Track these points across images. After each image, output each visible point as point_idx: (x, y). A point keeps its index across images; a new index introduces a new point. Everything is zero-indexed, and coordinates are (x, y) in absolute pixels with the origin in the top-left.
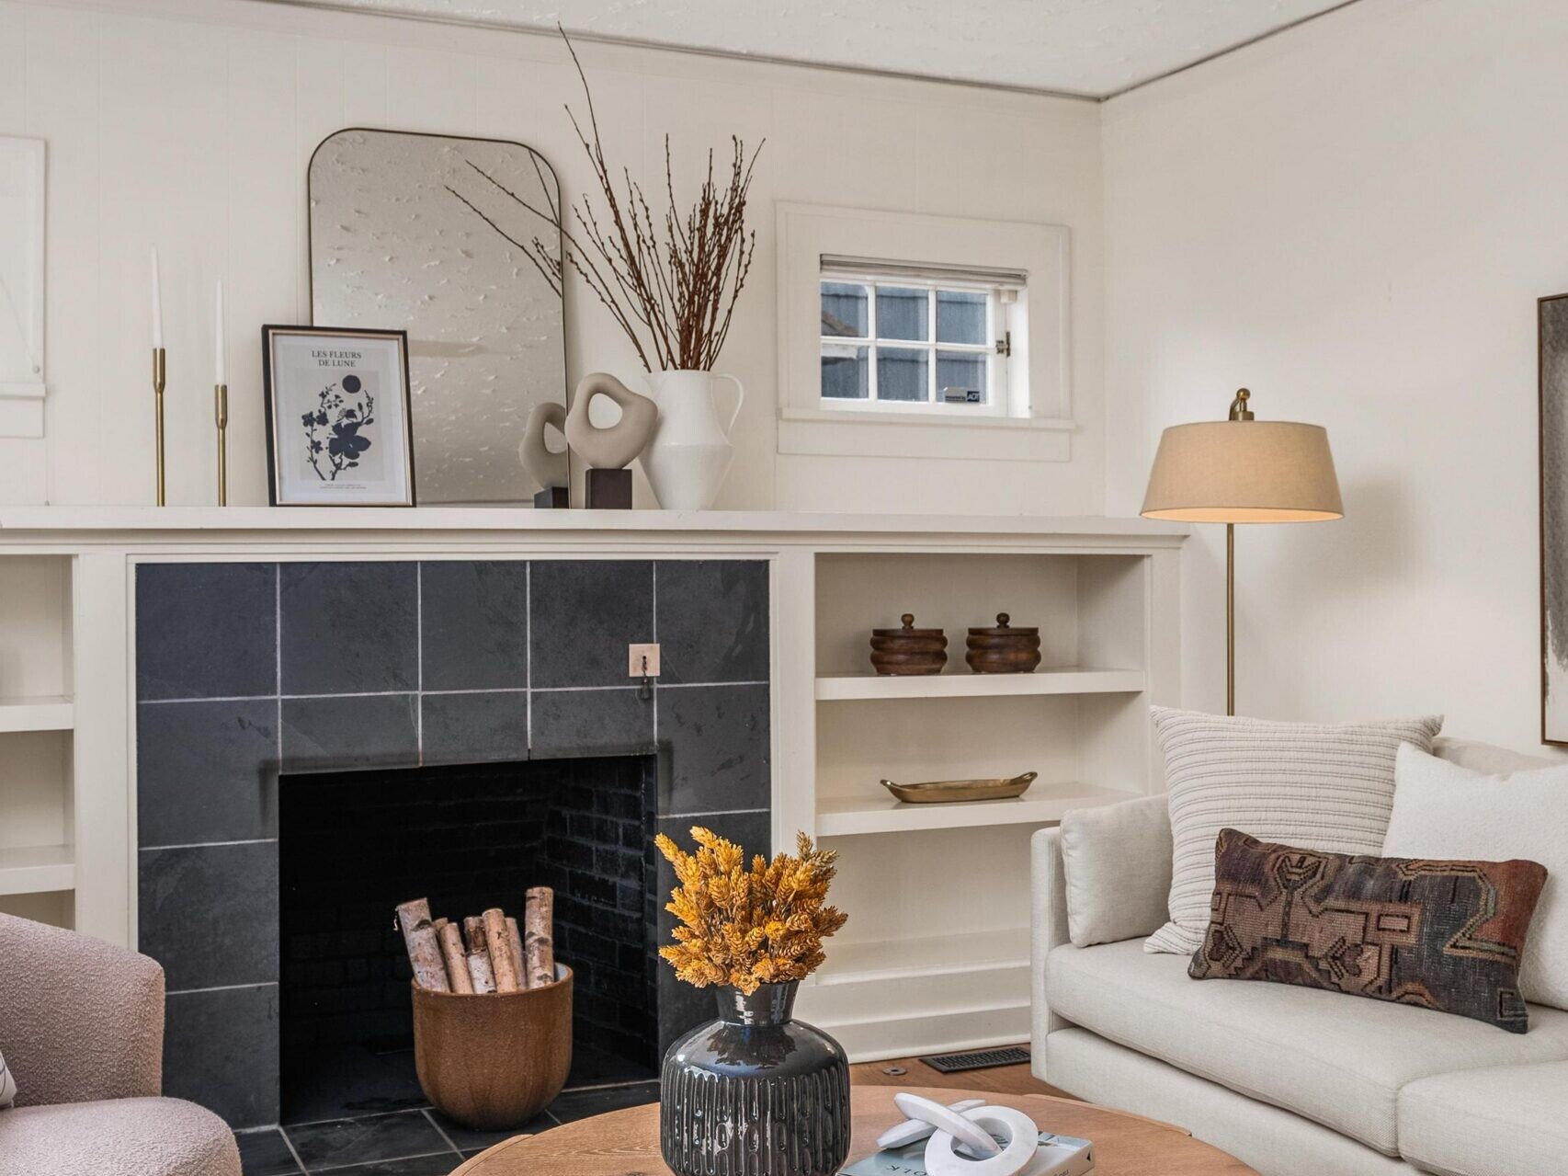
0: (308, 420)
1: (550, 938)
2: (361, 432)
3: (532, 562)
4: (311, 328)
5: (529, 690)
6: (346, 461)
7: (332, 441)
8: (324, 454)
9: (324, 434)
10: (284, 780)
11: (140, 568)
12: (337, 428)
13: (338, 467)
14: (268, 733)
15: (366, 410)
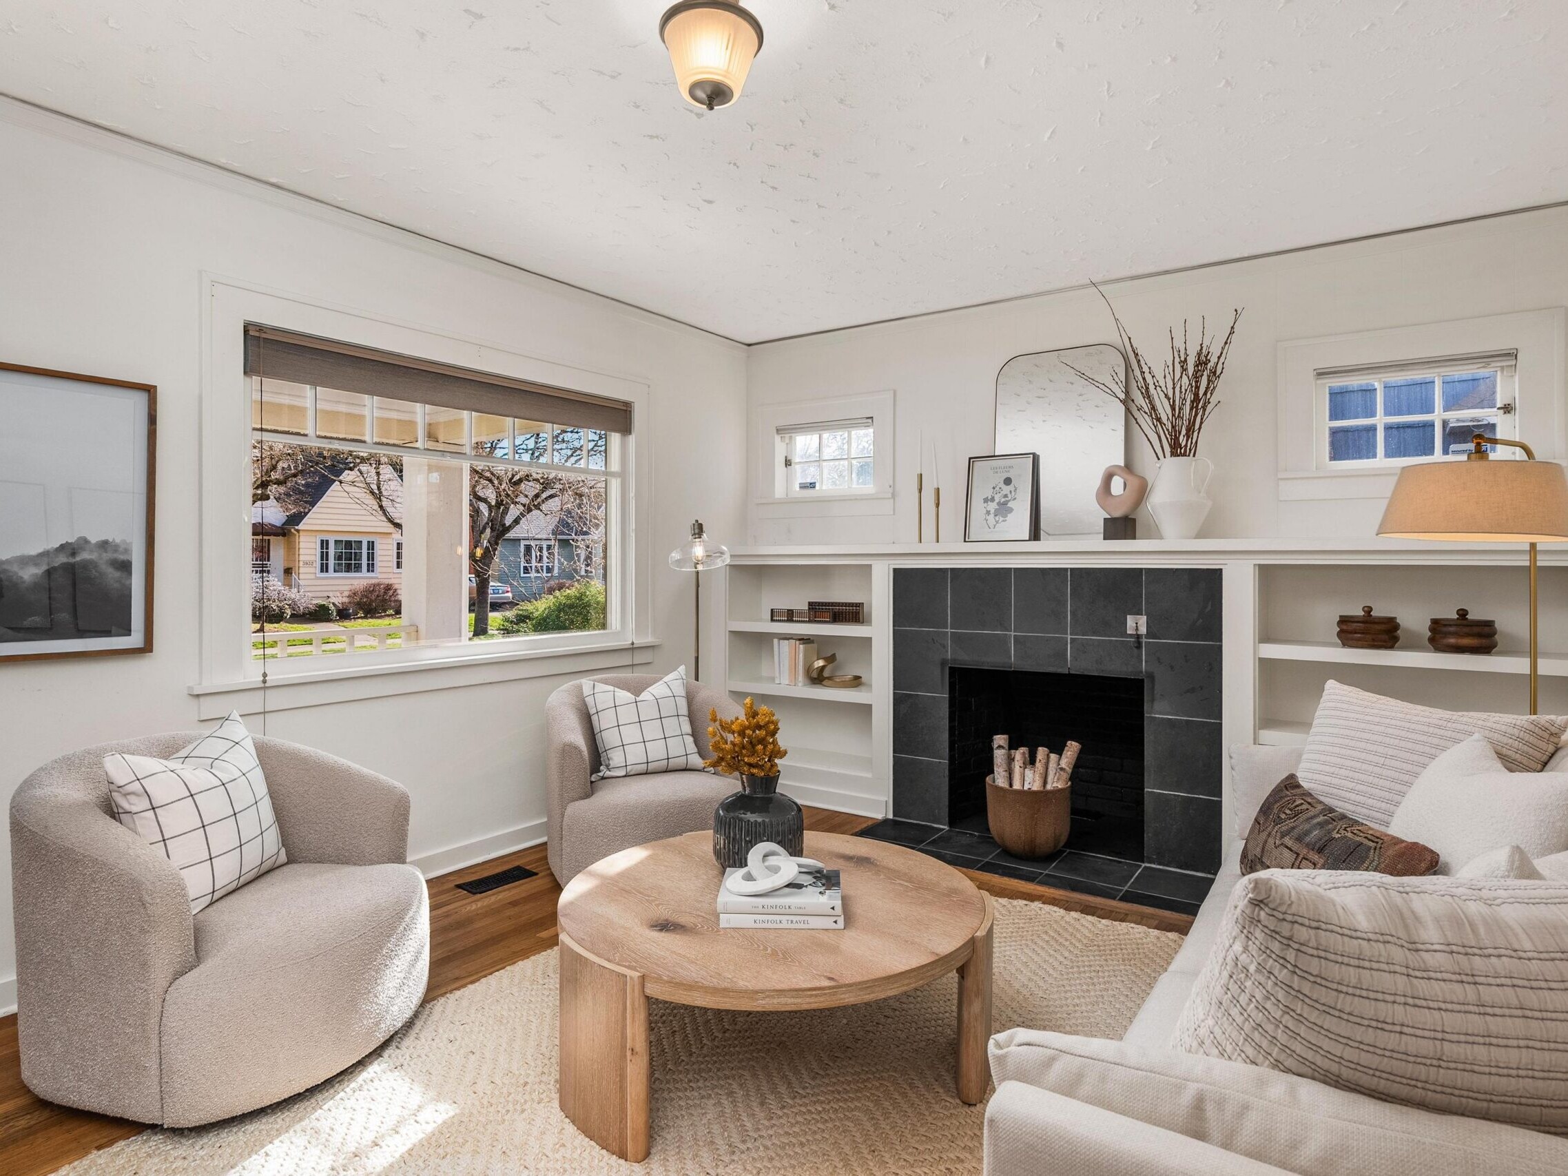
0: (986, 500)
1: (1069, 771)
2: (1010, 505)
3: (1071, 569)
4: (994, 456)
5: (1069, 637)
6: (1001, 519)
7: (996, 510)
8: (992, 516)
9: (992, 506)
10: (950, 668)
11: (895, 570)
12: (999, 504)
13: (997, 522)
14: (944, 646)
15: (1013, 493)
